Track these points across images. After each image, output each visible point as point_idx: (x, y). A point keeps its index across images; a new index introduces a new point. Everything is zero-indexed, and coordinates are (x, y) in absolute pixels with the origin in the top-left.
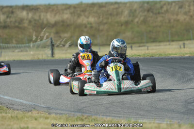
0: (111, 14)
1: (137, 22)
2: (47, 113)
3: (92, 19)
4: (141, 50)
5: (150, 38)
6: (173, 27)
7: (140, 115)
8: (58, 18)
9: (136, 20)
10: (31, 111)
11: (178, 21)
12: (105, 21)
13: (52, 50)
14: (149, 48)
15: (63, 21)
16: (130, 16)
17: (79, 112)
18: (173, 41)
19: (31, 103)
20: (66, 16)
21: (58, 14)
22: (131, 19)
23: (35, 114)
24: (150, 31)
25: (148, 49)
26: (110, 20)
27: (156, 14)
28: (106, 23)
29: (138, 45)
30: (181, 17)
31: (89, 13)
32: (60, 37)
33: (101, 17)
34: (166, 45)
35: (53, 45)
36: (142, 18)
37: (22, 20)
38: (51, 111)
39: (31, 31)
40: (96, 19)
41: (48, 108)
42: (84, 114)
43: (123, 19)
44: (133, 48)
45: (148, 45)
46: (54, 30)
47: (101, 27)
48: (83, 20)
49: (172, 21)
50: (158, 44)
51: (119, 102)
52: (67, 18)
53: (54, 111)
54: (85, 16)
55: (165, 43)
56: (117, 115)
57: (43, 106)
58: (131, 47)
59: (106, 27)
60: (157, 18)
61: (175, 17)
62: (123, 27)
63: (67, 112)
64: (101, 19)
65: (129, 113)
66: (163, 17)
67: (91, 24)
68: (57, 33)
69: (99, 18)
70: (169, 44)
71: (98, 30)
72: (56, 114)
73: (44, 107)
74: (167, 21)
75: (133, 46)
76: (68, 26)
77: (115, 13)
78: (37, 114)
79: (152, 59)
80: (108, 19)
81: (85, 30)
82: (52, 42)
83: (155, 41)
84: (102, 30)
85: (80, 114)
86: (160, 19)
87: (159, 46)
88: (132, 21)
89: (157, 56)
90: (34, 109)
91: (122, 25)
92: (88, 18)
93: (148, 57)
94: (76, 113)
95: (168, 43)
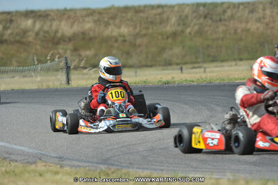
0: (152, 23)
1: (190, 33)
2: (58, 166)
3: (124, 30)
4: (196, 73)
5: (209, 56)
6: (241, 39)
7: (192, 167)
8: (76, 28)
9: (188, 30)
10: (35, 163)
11: (248, 30)
12: (144, 32)
13: (68, 74)
14: (207, 70)
15: (83, 33)
16: (179, 25)
17: (105, 164)
18: (241, 60)
19: (36, 151)
20: (88, 25)
21: (76, 23)
22: (180, 28)
23: (40, 167)
24: (208, 46)
25: (205, 72)
26: (150, 31)
27: (216, 21)
28: (145, 35)
29: (190, 66)
30: (253, 26)
31: (121, 21)
32: (80, 55)
33: (138, 26)
34: (231, 66)
35: (68, 68)
36: (196, 28)
37: (25, 32)
38: (64, 162)
39: (38, 47)
40: (131, 29)
41: (60, 158)
42: (111, 167)
43: (169, 29)
44: (184, 71)
45: (205, 65)
46: (70, 46)
47: (138, 41)
48: (112, 31)
49: (239, 31)
50: (219, 64)
51: (162, 149)
52: (90, 29)
53: (69, 163)
54: (115, 25)
55: (230, 63)
56: (159, 168)
57: (53, 155)
58: (181, 69)
59: (145, 40)
60: (217, 27)
61: (243, 25)
62: (170, 40)
63: (87, 164)
64: (138, 29)
65: (176, 163)
66: (226, 25)
67: (124, 36)
68: (75, 50)
69: (136, 27)
70: (236, 65)
71: (134, 45)
72: (71, 166)
73: (54, 157)
74: (232, 31)
75: (184, 67)
76: (91, 39)
77: (158, 21)
78: (43, 167)
79: (209, 86)
80: (148, 28)
81: (116, 45)
82: (67, 63)
83: (214, 59)
84: (139, 46)
85: (106, 166)
86: (221, 28)
87: (222, 66)
88: (182, 32)
89: (218, 82)
90: (40, 159)
91: (168, 38)
92: (119, 27)
93: (204, 83)
94: (100, 166)
95: (234, 63)
